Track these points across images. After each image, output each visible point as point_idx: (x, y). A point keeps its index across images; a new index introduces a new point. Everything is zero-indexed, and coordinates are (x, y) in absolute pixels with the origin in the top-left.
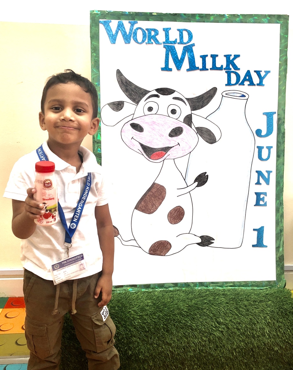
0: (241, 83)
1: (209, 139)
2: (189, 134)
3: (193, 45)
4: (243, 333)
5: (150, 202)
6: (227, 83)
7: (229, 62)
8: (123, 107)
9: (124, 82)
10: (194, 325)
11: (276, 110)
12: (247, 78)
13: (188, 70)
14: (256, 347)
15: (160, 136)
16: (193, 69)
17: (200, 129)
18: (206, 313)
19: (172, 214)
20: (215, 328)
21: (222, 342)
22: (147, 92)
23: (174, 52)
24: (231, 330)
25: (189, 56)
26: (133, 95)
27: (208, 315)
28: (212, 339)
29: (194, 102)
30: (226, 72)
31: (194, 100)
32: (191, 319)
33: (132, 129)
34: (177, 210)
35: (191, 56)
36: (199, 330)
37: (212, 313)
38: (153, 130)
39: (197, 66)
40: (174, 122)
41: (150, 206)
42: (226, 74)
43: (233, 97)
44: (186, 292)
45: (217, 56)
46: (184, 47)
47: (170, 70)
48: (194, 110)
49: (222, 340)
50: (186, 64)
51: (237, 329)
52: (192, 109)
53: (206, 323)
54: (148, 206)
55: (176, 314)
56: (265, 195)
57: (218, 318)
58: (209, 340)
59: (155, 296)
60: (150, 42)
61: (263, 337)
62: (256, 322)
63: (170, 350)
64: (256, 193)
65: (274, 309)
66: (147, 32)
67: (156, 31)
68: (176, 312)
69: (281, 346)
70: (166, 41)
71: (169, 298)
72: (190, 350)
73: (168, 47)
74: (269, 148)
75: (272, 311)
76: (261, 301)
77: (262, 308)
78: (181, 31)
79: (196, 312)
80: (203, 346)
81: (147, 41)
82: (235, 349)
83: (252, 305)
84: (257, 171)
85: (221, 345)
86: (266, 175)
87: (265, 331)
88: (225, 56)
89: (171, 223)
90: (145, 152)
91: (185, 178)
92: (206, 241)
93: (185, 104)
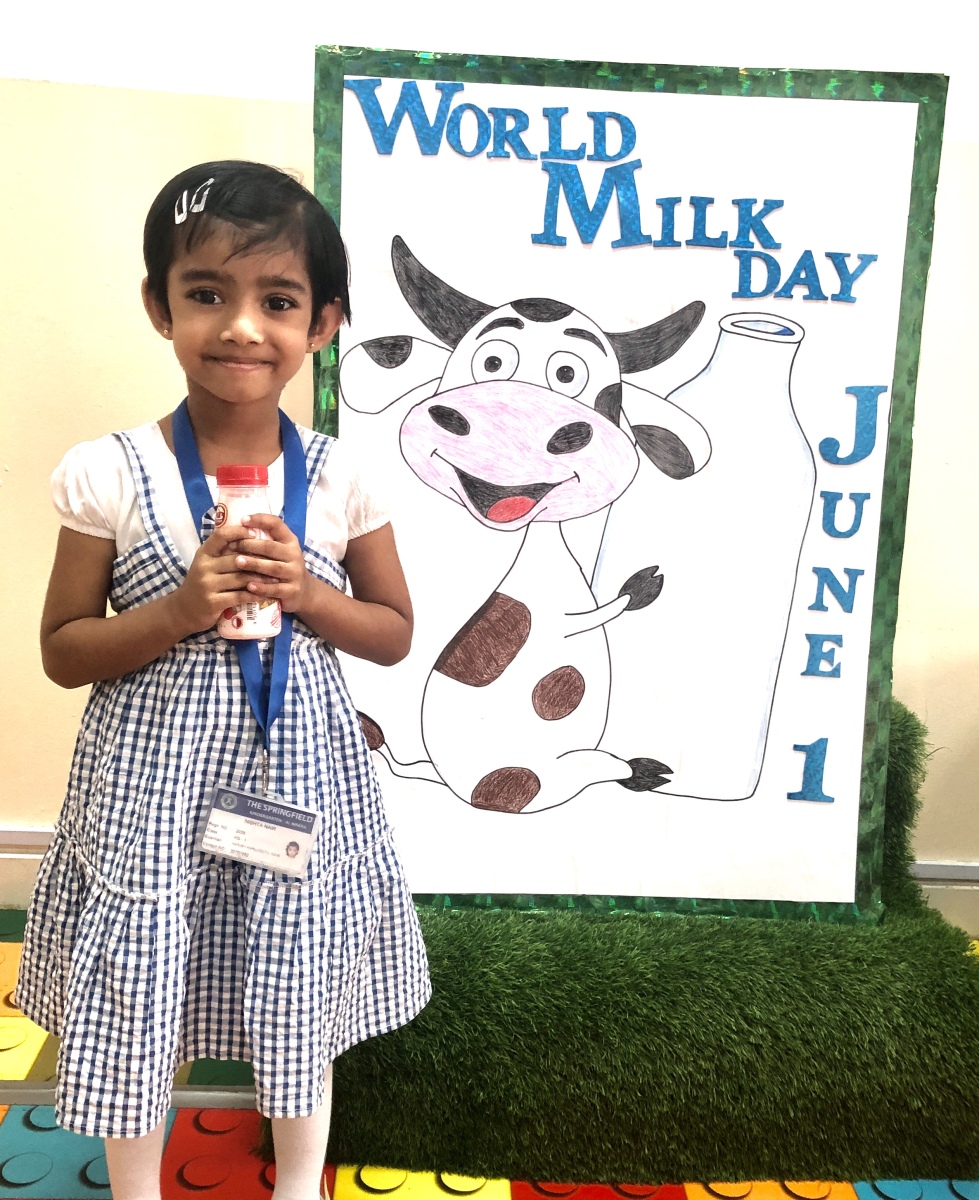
0: (782, 290)
1: (673, 465)
2: (610, 445)
3: (637, 164)
4: (821, 1053)
5: (481, 651)
6: (737, 290)
7: (746, 223)
8: (407, 354)
9: (415, 275)
10: (676, 1022)
11: (886, 380)
12: (803, 275)
13: (616, 245)
14: (856, 1096)
15: (521, 450)
16: (634, 240)
17: (646, 431)
18: (713, 990)
19: (547, 690)
20: (736, 1033)
21: (756, 1076)
22: (484, 309)
23: (576, 184)
24: (785, 1043)
25: (621, 199)
26: (442, 317)
27: (719, 995)
28: (728, 1066)
29: (630, 346)
30: (737, 254)
31: (631, 339)
32: (668, 1005)
33: (436, 424)
34: (562, 677)
35: (628, 199)
36: (689, 1038)
37: (730, 991)
38: (501, 429)
39: (645, 232)
40: (564, 407)
41: (480, 662)
42: (736, 262)
43: (754, 334)
44: (651, 923)
45: (711, 201)
46: (607, 170)
47: (561, 242)
48: (629, 371)
49: (757, 1072)
50: (610, 226)
51: (802, 1039)
52: (622, 366)
53: (711, 1017)
54: (472, 662)
55: (621, 987)
56: (837, 643)
57: (748, 1004)
58: (719, 1070)
59: (559, 930)
60: (500, 151)
61: (878, 1069)
62: (859, 1023)
63: (600, 1094)
64: (809, 637)
65: (917, 986)
66: (491, 119)
67: (521, 118)
68: (623, 981)
69: (930, 1099)
70: (550, 149)
71: (600, 939)
72: (661, 1097)
73: (557, 170)
74: (859, 499)
75: (910, 991)
76: (877, 962)
77: (879, 983)
78: (599, 119)
79: (681, 984)
80: (700, 1086)
81: (490, 147)
82: (793, 1101)
83: (849, 972)
84: (816, 570)
85: (752, 1085)
86: (844, 581)
87: (886, 1051)
88: (734, 202)
89: (543, 716)
90: (472, 497)
91: (589, 583)
92: (647, 775)
93: (603, 350)
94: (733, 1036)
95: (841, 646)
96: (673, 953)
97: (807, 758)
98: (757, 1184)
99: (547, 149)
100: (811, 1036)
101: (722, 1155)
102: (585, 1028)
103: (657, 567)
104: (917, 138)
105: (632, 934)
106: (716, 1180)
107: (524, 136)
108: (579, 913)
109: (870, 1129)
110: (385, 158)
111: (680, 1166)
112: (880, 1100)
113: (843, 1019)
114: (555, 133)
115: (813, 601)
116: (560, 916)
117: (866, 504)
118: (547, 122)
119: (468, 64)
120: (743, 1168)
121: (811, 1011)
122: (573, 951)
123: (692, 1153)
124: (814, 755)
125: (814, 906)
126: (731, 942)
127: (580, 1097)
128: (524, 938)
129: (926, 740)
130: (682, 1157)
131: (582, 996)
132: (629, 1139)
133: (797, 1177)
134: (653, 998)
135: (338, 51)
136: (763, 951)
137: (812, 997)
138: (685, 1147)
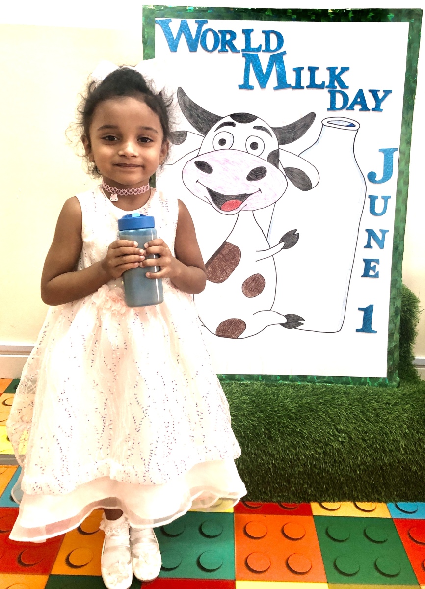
0: (350, 107)
1: (303, 185)
2: (275, 177)
3: (284, 53)
4: (371, 445)
5: (219, 268)
6: (329, 107)
7: (333, 78)
8: (185, 139)
9: (188, 104)
10: (305, 431)
11: (397, 146)
12: (359, 100)
13: (276, 89)
14: (387, 465)
15: (235, 179)
16: (284, 86)
17: (290, 170)
18: (322, 417)
19: (249, 284)
20: (333, 436)
22: (219, 118)
23: (258, 63)
24: (354, 441)
25: (277, 69)
26: (199, 122)
27: (325, 419)
28: (329, 451)
29: (283, 133)
30: (329, 91)
31: (283, 130)
32: (302, 424)
33: (198, 169)
34: (255, 279)
35: (280, 69)
36: (312, 439)
37: (329, 417)
38: (227, 170)
39: (288, 83)
40: (254, 160)
41: (219, 272)
42: (329, 95)
43: (338, 127)
44: (295, 387)
45: (317, 68)
46: (271, 56)
47: (251, 88)
48: (282, 144)
49: (342, 454)
50: (273, 80)
51: (362, 439)
52: (279, 142)
53: (321, 429)
55: (281, 416)
56: (377, 262)
57: (338, 424)
58: (325, 452)
59: (254, 390)
60: (224, 49)
61: (397, 453)
62: (388, 432)
63: (272, 463)
64: (364, 260)
65: (414, 415)
66: (220, 35)
67: (233, 35)
68: (282, 413)
69: (420, 466)
70: (246, 47)
71: (272, 394)
72: (299, 464)
73: (249, 56)
74: (386, 199)
75: (411, 418)
76: (396, 404)
77: (397, 414)
78: (267, 34)
79: (308, 414)
80: (317, 460)
81: (219, 48)
82: (359, 466)
83: (383, 409)
84: (367, 230)
85: (340, 459)
86: (380, 235)
87: (400, 445)
88: (328, 69)
89: (246, 295)
90: (214, 200)
91: (266, 237)
92: (293, 322)
93: (271, 135)
94: (332, 438)
95: (379, 264)
96: (305, 400)
97: (364, 314)
98: (343, 503)
99: (244, 48)
100: (366, 438)
101: (327, 490)
102: (265, 434)
103: (296, 230)
104: (409, 38)
105: (286, 392)
106: (325, 501)
107: (234, 42)
108: (264, 382)
109: (393, 479)
110: (174, 53)
111: (308, 495)
112: (398, 467)
113: (381, 430)
114: (248, 40)
115: (366, 244)
116: (256, 384)
117: (389, 200)
118: (244, 36)
119: (209, 11)
120: (337, 496)
121: (366, 426)
122: (260, 400)
123: (314, 489)
124: (368, 312)
125: (368, 380)
126: (331, 396)
127: (263, 465)
128: (239, 394)
129: (419, 305)
130: (310, 491)
131: (264, 420)
132: (285, 482)
133: (361, 500)
134: (295, 421)
135: (152, 8)
136: (345, 400)
137: (367, 420)
138: (311, 486)
